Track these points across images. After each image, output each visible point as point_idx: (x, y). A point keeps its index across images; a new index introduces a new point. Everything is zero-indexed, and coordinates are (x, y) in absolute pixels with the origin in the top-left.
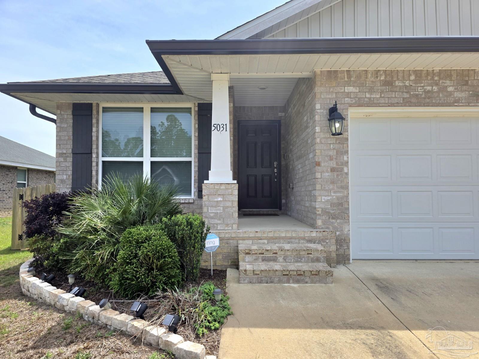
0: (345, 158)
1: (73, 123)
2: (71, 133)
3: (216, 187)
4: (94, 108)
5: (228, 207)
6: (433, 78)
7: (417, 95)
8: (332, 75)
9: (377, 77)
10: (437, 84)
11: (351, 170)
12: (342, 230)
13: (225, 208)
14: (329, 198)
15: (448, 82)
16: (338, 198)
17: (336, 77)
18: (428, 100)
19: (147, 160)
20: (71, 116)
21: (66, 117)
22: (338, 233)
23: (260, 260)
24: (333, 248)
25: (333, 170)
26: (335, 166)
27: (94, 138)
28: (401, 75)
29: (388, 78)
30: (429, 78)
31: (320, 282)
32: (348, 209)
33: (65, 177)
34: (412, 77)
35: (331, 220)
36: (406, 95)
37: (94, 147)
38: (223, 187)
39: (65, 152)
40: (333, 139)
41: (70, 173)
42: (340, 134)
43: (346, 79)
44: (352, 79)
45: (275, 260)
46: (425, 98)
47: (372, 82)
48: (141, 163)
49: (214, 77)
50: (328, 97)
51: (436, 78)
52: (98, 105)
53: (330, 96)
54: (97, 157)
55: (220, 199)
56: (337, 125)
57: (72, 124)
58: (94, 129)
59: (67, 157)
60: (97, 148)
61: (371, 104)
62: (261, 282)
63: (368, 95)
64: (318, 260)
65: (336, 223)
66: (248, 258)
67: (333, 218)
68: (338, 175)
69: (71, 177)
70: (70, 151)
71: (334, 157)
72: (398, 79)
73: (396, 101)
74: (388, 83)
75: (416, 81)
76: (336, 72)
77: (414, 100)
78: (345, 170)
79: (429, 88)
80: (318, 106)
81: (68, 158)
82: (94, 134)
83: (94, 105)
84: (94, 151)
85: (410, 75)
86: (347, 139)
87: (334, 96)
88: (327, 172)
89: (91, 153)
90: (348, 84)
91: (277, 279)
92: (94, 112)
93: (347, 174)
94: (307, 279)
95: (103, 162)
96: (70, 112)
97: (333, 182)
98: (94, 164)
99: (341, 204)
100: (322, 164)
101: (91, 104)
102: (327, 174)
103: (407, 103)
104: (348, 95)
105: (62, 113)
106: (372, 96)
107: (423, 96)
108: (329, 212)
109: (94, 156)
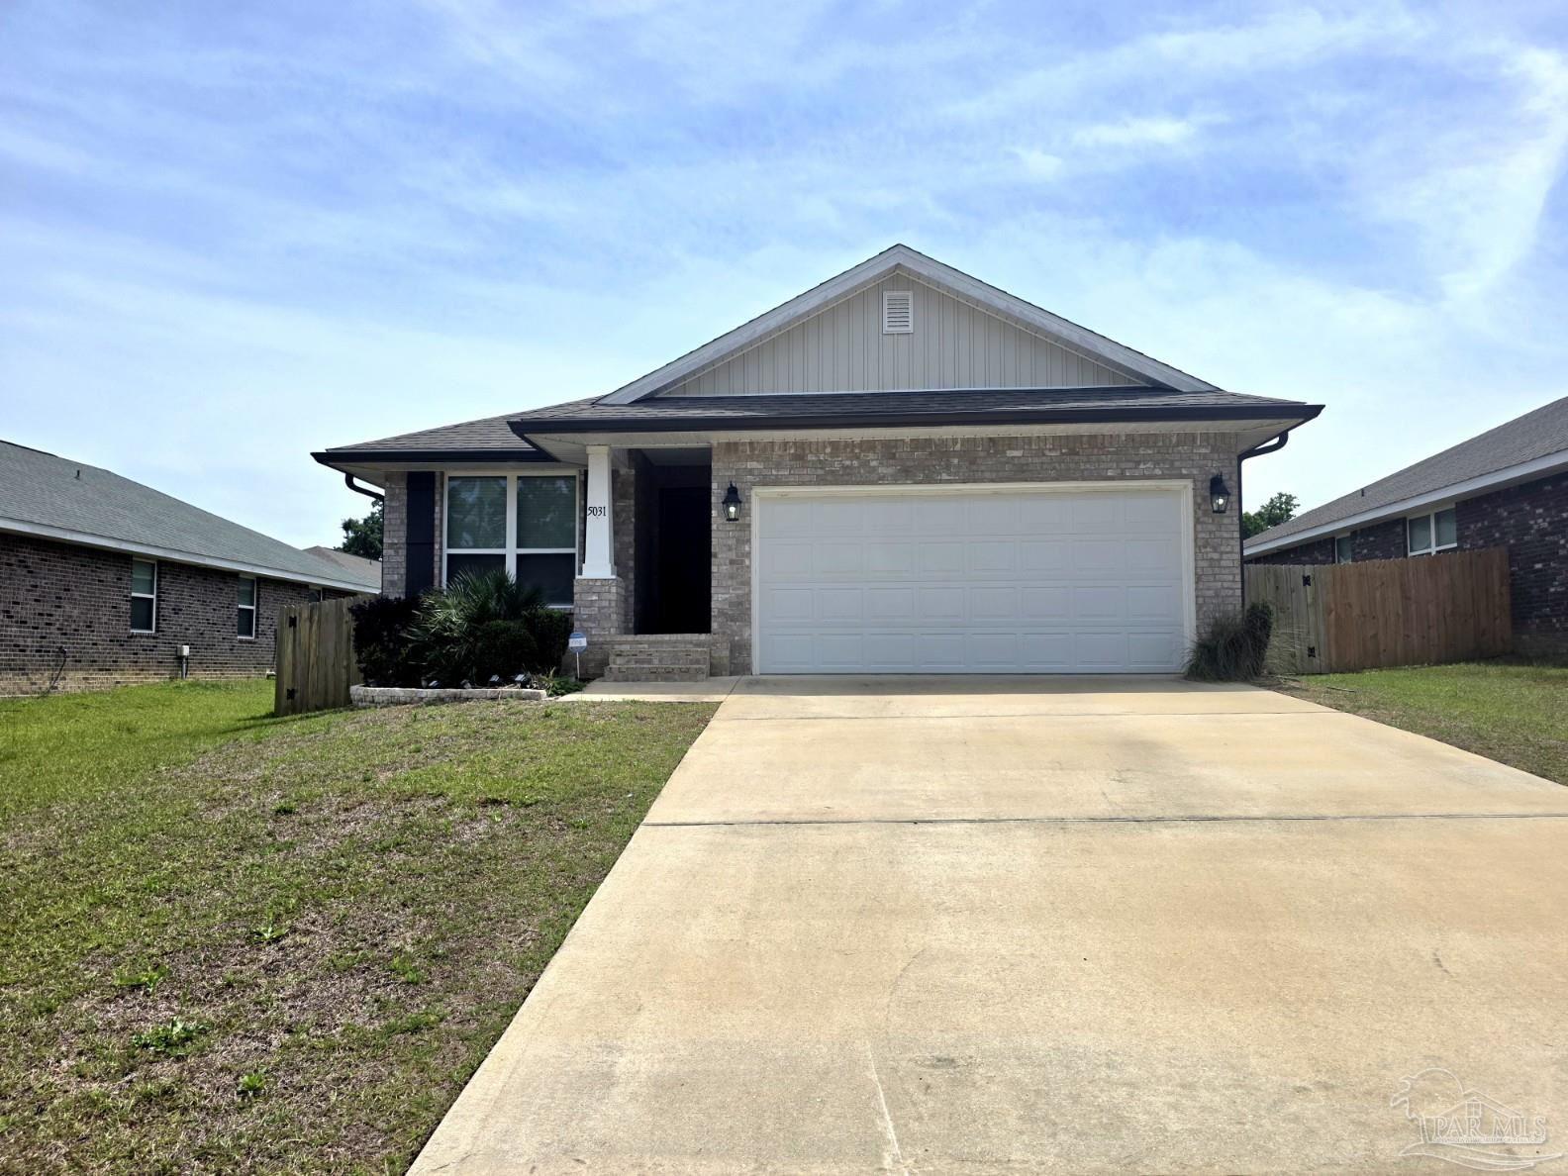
0: (747, 549)
1: (408, 500)
2: (404, 515)
3: (591, 583)
4: (438, 479)
5: (604, 607)
6: (852, 451)
7: (833, 472)
8: (731, 448)
9: (786, 450)
10: (858, 458)
11: (755, 563)
12: (742, 635)
13: (600, 608)
14: (727, 596)
15: (871, 456)
16: (738, 596)
17: (736, 450)
18: (846, 478)
19: (511, 552)
20: (406, 491)
21: (397, 491)
22: (736, 638)
23: (633, 662)
24: (727, 653)
25: (732, 562)
26: (734, 557)
27: (437, 522)
28: (814, 447)
29: (799, 451)
30: (848, 450)
31: (690, 680)
32: (750, 609)
33: (396, 577)
34: (828, 450)
35: (729, 623)
36: (820, 472)
37: (437, 533)
38: (598, 583)
39: (396, 541)
40: (730, 526)
41: (403, 571)
42: (735, 519)
43: (748, 452)
44: (756, 452)
45: (650, 662)
46: (842, 475)
47: (781, 456)
48: (503, 557)
49: (590, 450)
50: (727, 474)
51: (857, 451)
52: (442, 474)
53: (729, 474)
54: (441, 549)
55: (595, 598)
56: (732, 509)
57: (405, 503)
58: (437, 509)
59: (400, 548)
60: (441, 536)
61: (777, 482)
62: (627, 680)
63: (774, 472)
64: (697, 662)
65: (735, 626)
66: (619, 660)
67: (732, 621)
68: (738, 569)
69: (404, 577)
70: (404, 540)
71: (734, 547)
72: (811, 452)
73: (807, 478)
74: (799, 457)
75: (832, 455)
76: (736, 444)
77: (829, 478)
78: (747, 562)
79: (848, 463)
80: (714, 486)
81: (400, 551)
82: (437, 516)
83: (438, 474)
84: (437, 539)
85: (825, 447)
86: (749, 525)
87: (734, 473)
88: (725, 565)
89: (432, 544)
90: (751, 458)
91: (643, 677)
92: (438, 485)
93: (749, 567)
94: (676, 677)
95: (449, 556)
96: (403, 485)
97: (732, 577)
98: (436, 559)
99: (741, 603)
100: (720, 556)
101: (433, 473)
102: (725, 567)
103: (821, 481)
104: (751, 472)
105: (393, 486)
106: (780, 473)
107: (841, 473)
108: (727, 614)
109: (437, 547)
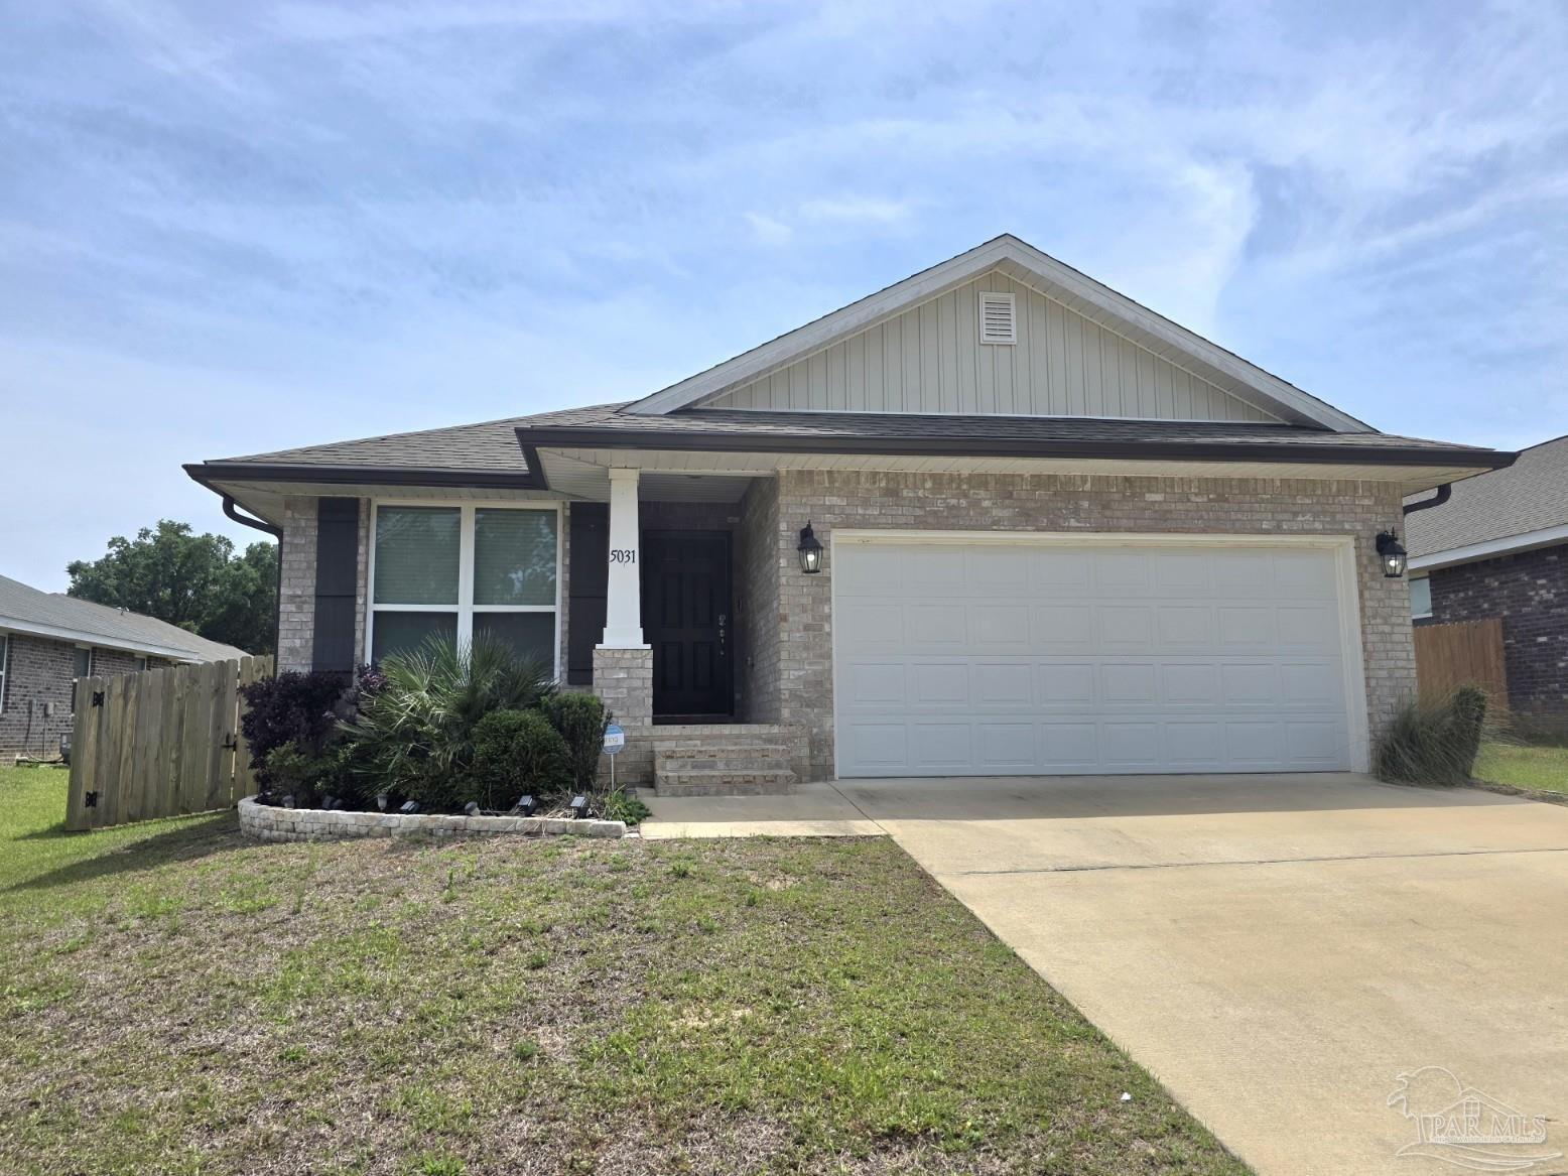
0: (827, 610)
1: (319, 536)
2: (313, 556)
3: (616, 655)
4: (363, 508)
5: (635, 689)
6: (959, 487)
7: (935, 512)
8: (805, 477)
9: (874, 483)
10: (966, 496)
11: (835, 627)
12: (822, 726)
13: (631, 689)
14: (801, 673)
15: (982, 493)
16: (815, 673)
17: (811, 481)
18: (952, 521)
19: (465, 609)
20: (316, 523)
21: (303, 524)
22: (815, 730)
23: (689, 767)
24: (806, 751)
25: (807, 628)
26: (810, 622)
27: (361, 567)
28: (911, 480)
29: (892, 485)
30: (954, 486)
31: (777, 792)
32: (831, 691)
33: (298, 643)
34: (929, 485)
35: (804, 709)
36: (919, 512)
37: (361, 583)
38: (628, 655)
39: (300, 593)
40: (806, 580)
41: (309, 634)
42: (816, 571)
43: (827, 485)
44: (837, 485)
45: (712, 766)
46: (947, 517)
47: (867, 490)
48: (455, 616)
49: (613, 473)
50: (798, 511)
51: (965, 487)
52: (369, 501)
53: (802, 511)
54: (365, 604)
55: (622, 675)
56: (811, 558)
57: (315, 539)
58: (361, 549)
59: (305, 602)
60: (366, 586)
61: (865, 524)
62: (689, 795)
63: (860, 511)
64: (778, 765)
65: (813, 713)
66: (670, 764)
67: (808, 706)
68: (815, 637)
69: (311, 643)
70: (311, 591)
71: (809, 607)
72: (907, 486)
73: (903, 520)
74: (892, 493)
75: (934, 491)
76: (810, 472)
77: (930, 520)
78: (827, 628)
79: (953, 502)
80: (783, 526)
81: (305, 606)
82: (361, 558)
83: (363, 502)
84: (360, 591)
85: (924, 481)
86: (829, 579)
87: (808, 510)
88: (798, 630)
89: (354, 597)
90: (830, 491)
91: (714, 789)
92: (363, 516)
93: (829, 634)
94: (759, 789)
95: (376, 613)
96: (313, 514)
97: (807, 648)
98: (359, 617)
99: (820, 683)
100: (791, 619)
101: (357, 500)
102: (798, 635)
103: (921, 524)
104: (830, 509)
105: (297, 516)
106: (867, 512)
107: (945, 514)
108: (802, 697)
109: (360, 601)
